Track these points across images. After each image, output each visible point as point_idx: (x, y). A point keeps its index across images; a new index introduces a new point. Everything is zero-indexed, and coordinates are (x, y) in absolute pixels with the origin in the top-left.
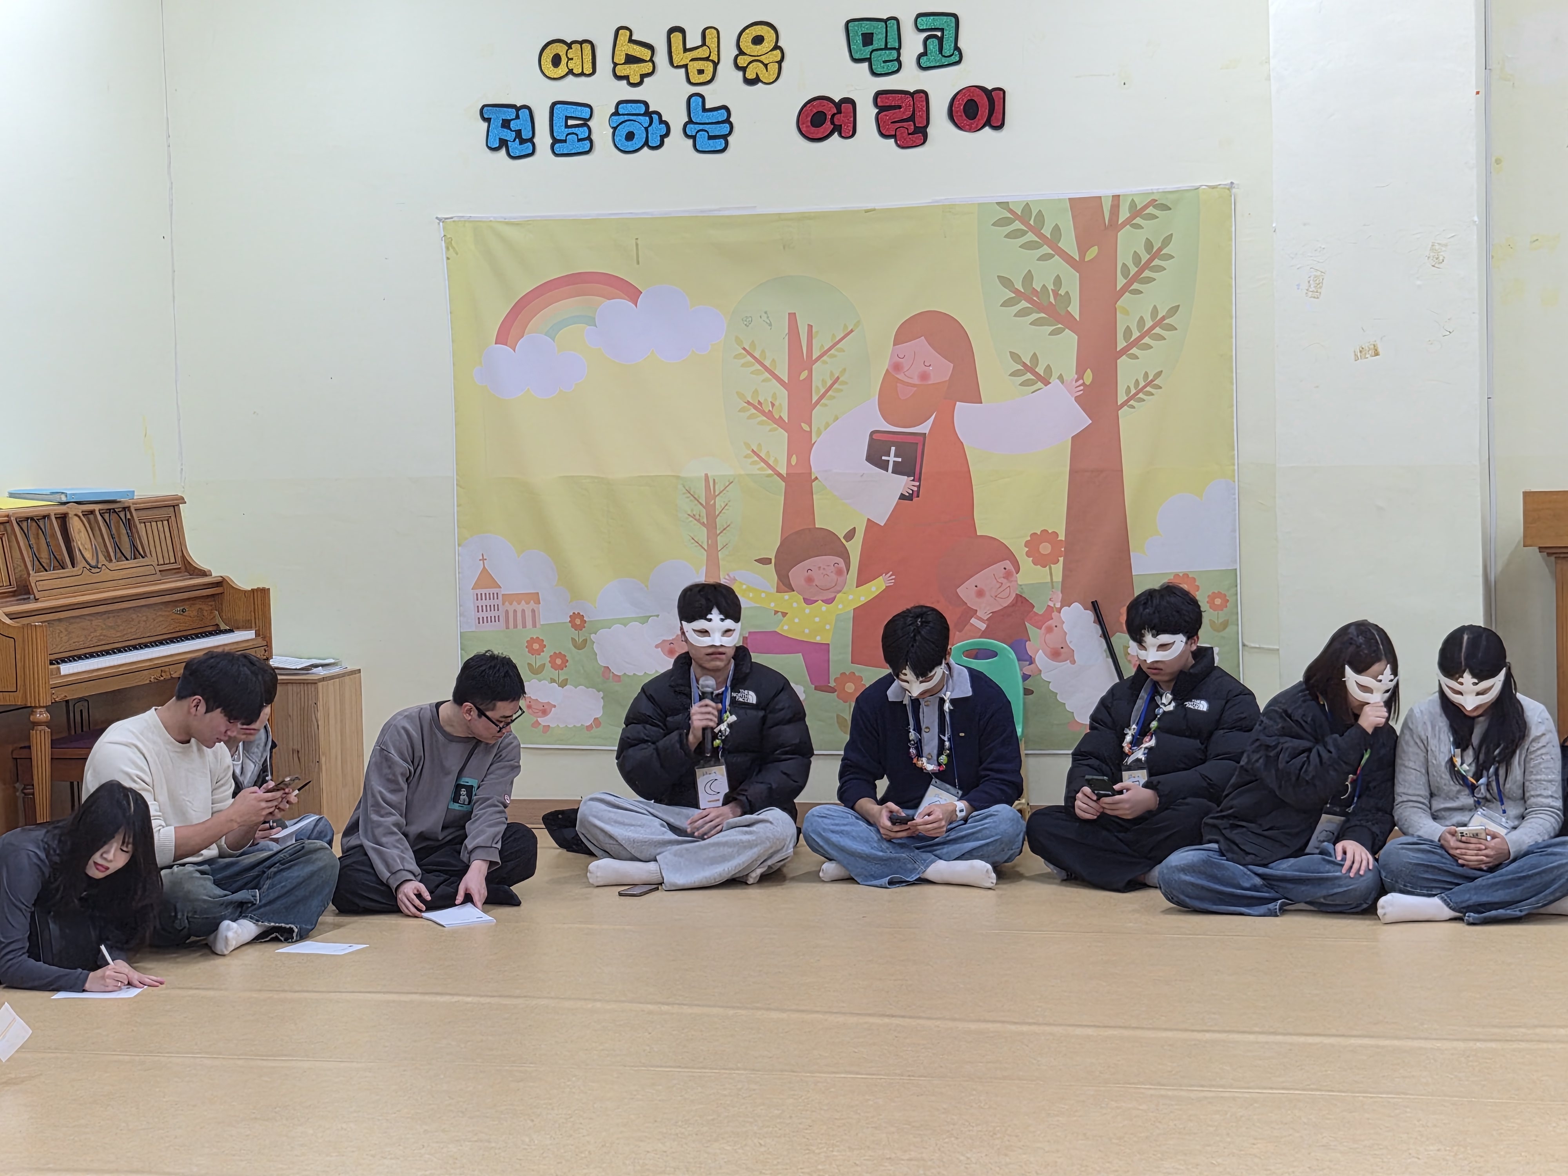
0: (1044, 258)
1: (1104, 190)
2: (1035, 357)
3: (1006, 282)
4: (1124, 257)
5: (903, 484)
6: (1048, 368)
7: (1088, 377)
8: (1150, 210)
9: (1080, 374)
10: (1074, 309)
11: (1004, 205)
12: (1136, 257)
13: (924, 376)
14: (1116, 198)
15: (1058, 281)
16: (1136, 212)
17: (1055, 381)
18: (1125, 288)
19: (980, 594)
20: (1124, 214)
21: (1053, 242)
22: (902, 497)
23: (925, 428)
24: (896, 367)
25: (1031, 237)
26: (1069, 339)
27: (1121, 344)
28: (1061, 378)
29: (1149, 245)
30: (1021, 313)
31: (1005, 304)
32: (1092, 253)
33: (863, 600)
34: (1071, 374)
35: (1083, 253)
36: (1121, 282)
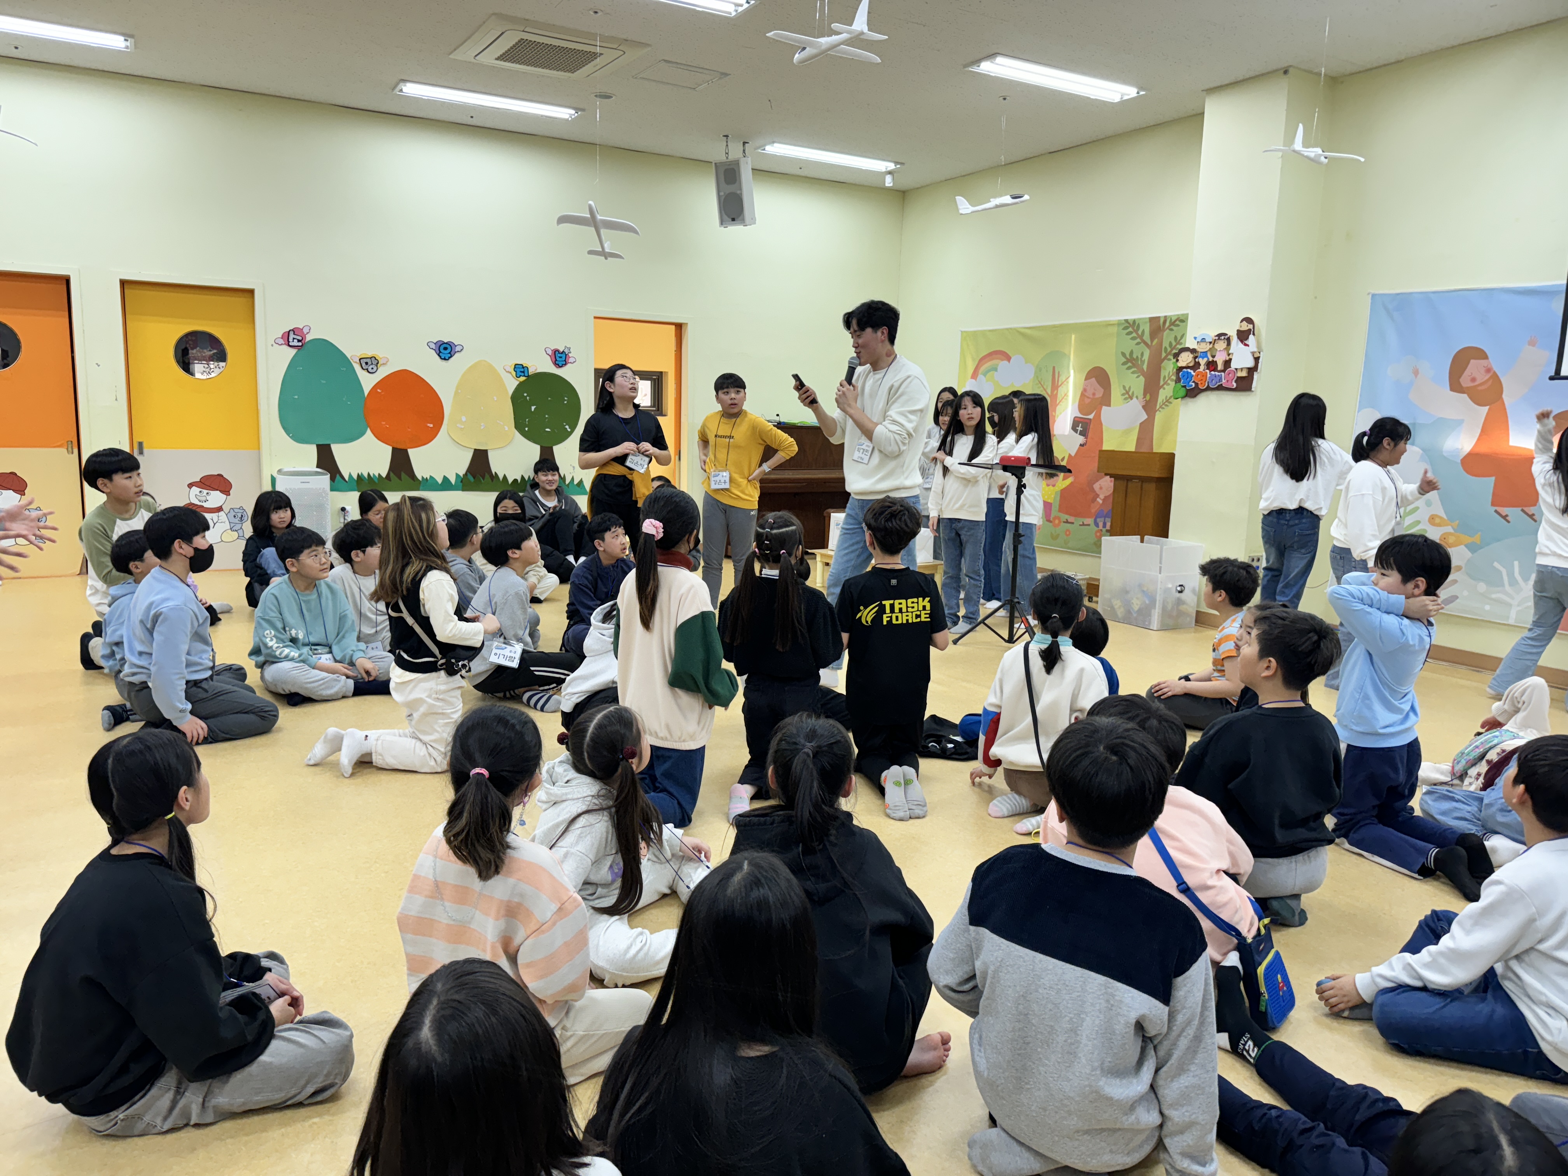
0: (1138, 344)
1: (1161, 314)
2: (1130, 388)
3: (1123, 354)
4: (1166, 344)
5: (1081, 439)
6: (1133, 393)
7: (1148, 397)
8: (1177, 322)
9: (1145, 397)
10: (1145, 367)
11: (1127, 321)
12: (1171, 344)
13: (1094, 394)
14: (1165, 317)
15: (1142, 354)
16: (1173, 323)
17: (1135, 399)
18: (1165, 358)
19: (1101, 488)
20: (1168, 324)
21: (1141, 337)
22: (1081, 445)
23: (1091, 417)
24: (1085, 390)
25: (1134, 335)
26: (1142, 379)
27: (1162, 383)
28: (1137, 397)
29: (1176, 338)
30: (1128, 368)
31: (1124, 364)
32: (1155, 341)
33: (1064, 486)
34: (1141, 396)
35: (1152, 341)
36: (1164, 355)
